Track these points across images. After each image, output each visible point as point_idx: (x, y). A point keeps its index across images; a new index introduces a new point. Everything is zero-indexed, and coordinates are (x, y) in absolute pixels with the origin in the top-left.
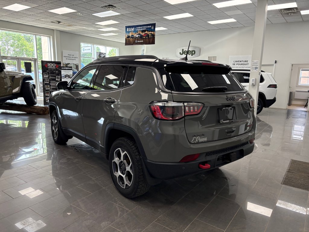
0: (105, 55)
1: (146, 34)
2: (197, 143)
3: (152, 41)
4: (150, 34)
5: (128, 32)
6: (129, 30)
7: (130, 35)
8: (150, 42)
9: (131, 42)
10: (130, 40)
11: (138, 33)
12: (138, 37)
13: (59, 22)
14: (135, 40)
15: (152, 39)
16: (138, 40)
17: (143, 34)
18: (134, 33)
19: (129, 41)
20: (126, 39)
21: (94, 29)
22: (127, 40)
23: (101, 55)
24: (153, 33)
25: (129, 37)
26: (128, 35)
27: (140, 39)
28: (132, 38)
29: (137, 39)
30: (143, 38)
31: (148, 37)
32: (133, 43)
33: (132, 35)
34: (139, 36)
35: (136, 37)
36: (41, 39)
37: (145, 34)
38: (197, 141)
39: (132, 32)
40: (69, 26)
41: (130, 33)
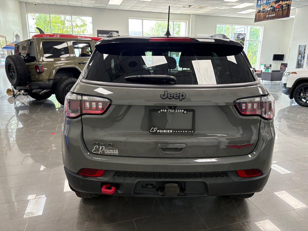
0: (244, 36)
1: (280, 5)
2: (101, 155)
3: (287, 13)
4: (284, 4)
5: (259, 6)
6: (260, 3)
7: (261, 9)
8: (284, 15)
9: (261, 18)
10: (260, 15)
11: (271, 5)
12: (270, 11)
13: (190, 6)
14: (266, 15)
15: (286, 10)
16: (269, 14)
17: (276, 6)
18: (266, 6)
19: (259, 17)
20: (256, 14)
21: (227, 8)
22: (257, 16)
23: (240, 36)
24: (289, 2)
25: (259, 12)
26: (259, 9)
27: (272, 13)
28: (263, 12)
29: (269, 12)
30: (276, 11)
31: (282, 9)
32: (264, 18)
33: (263, 9)
34: (272, 8)
35: (268, 11)
36: (180, 25)
37: (278, 6)
38: (100, 151)
39: (264, 5)
40: (201, 8)
41: (261, 6)
